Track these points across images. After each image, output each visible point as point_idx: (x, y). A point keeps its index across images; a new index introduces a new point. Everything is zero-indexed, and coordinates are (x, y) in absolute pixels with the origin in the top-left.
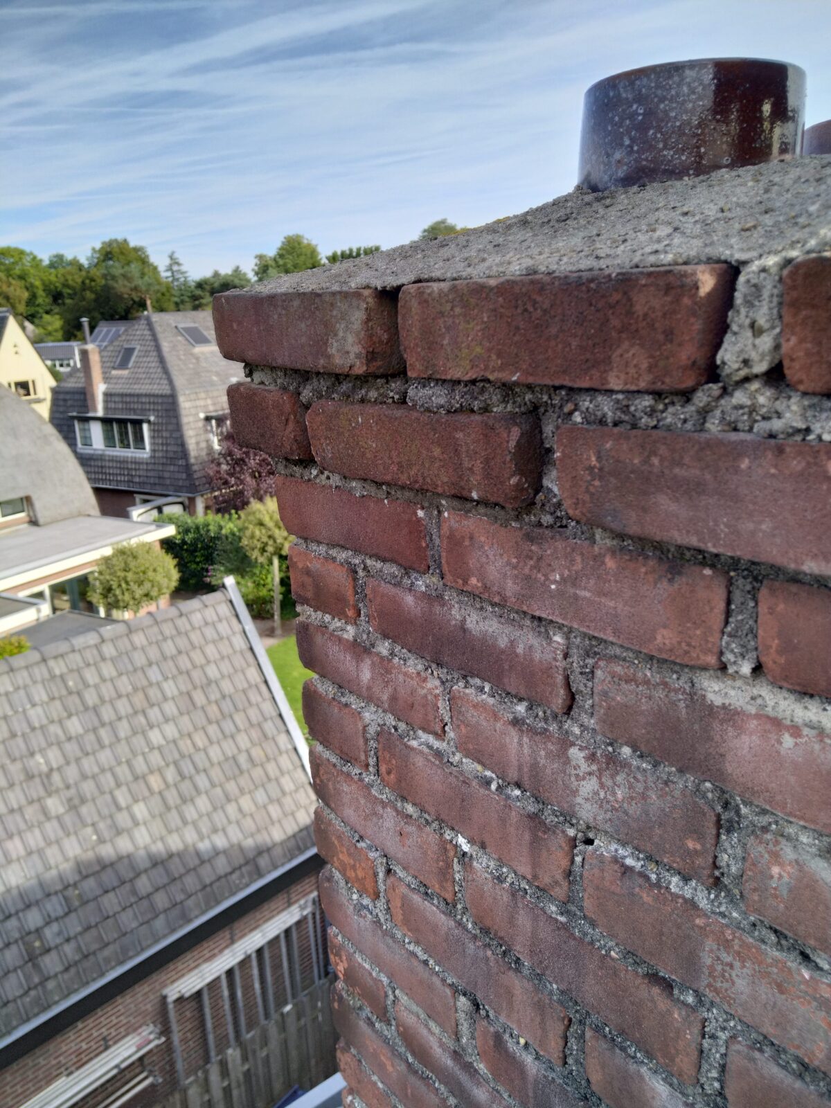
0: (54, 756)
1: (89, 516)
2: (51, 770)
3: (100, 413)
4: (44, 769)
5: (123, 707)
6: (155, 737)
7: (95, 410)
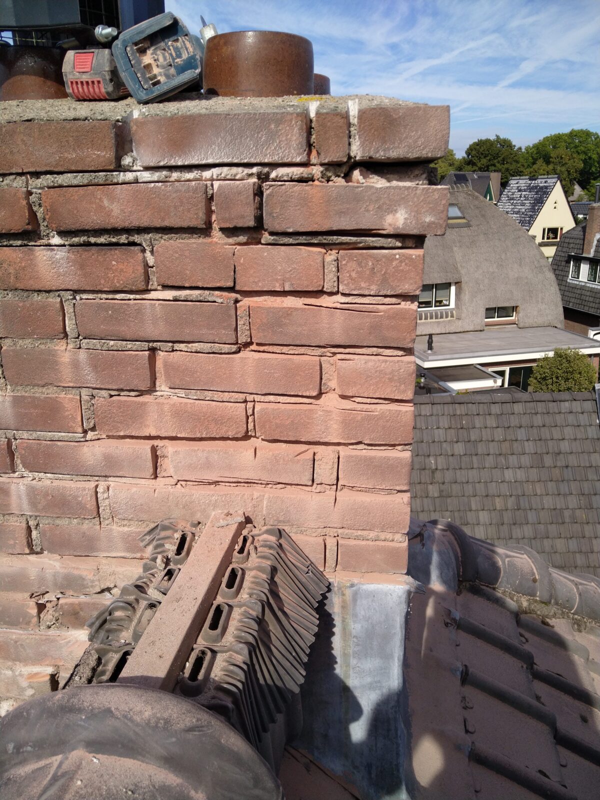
0: (441, 462)
1: (556, 327)
2: (436, 469)
3: (591, 255)
4: (434, 467)
5: (493, 448)
6: (509, 475)
7: (589, 253)
